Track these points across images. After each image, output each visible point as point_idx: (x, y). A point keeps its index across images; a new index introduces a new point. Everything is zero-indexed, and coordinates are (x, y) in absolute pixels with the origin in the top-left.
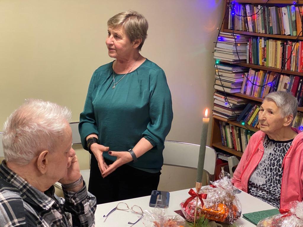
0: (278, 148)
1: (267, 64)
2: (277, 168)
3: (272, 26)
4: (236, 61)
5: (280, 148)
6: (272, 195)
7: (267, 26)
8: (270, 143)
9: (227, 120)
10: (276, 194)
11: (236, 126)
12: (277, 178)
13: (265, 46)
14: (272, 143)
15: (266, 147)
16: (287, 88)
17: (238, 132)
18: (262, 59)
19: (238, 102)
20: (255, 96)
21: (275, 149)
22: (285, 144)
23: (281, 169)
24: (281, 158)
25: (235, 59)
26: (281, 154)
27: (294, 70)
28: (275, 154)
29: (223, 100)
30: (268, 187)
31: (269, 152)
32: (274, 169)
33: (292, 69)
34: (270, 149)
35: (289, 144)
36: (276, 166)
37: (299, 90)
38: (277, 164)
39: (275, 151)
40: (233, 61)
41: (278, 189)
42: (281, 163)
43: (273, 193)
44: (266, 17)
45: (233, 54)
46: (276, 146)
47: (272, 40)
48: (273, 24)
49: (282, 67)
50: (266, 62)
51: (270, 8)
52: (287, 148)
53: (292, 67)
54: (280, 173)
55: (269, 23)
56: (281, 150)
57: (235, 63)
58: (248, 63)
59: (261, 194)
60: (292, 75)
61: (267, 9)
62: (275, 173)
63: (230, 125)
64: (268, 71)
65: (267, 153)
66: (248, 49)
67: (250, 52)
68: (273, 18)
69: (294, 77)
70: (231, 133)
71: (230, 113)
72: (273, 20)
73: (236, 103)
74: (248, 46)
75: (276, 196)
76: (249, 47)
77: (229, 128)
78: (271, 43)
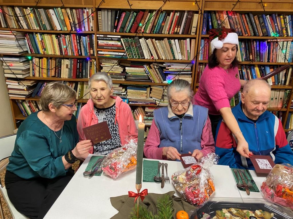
0: (108, 113)
1: (48, 53)
2: (112, 126)
3: (45, 24)
4: (20, 53)
5: (109, 112)
6: (115, 145)
7: (41, 24)
8: (101, 111)
9: (25, 98)
10: (117, 144)
11: (32, 101)
12: (114, 132)
13: (42, 39)
14: (103, 111)
15: (98, 115)
16: (69, 67)
17: (35, 104)
18: (42, 49)
19: (31, 84)
20: (44, 77)
21: (106, 114)
22: (111, 108)
23: (114, 126)
24: (112, 119)
25: (20, 51)
26: (111, 116)
27: (71, 55)
28: (107, 118)
29: (17, 84)
30: (110, 141)
31: (103, 118)
32: (110, 128)
33: (69, 54)
34: (102, 115)
35: (114, 108)
36: (111, 125)
37: (78, 67)
38: (111, 123)
39: (107, 116)
40: (19, 53)
41: (117, 139)
42: (113, 122)
43: (115, 143)
44: (38, 17)
45: (17, 47)
46: (106, 112)
47: (46, 34)
48: (45, 22)
49: (60, 54)
50: (46, 51)
51: (39, 10)
52: (113, 110)
53: (69, 53)
54: (115, 128)
55: (41, 21)
56: (110, 114)
57: (20, 54)
58: (30, 53)
59: (106, 148)
60: (70, 58)
61: (37, 11)
62: (112, 130)
63: (27, 101)
64: (50, 58)
65: (101, 119)
66: (27, 42)
67: (30, 44)
68: (43, 17)
69: (72, 59)
70: (29, 106)
71: (27, 93)
72: (44, 19)
73: (30, 85)
74: (26, 40)
75: (117, 145)
76: (28, 41)
77: (26, 103)
78: (47, 37)
